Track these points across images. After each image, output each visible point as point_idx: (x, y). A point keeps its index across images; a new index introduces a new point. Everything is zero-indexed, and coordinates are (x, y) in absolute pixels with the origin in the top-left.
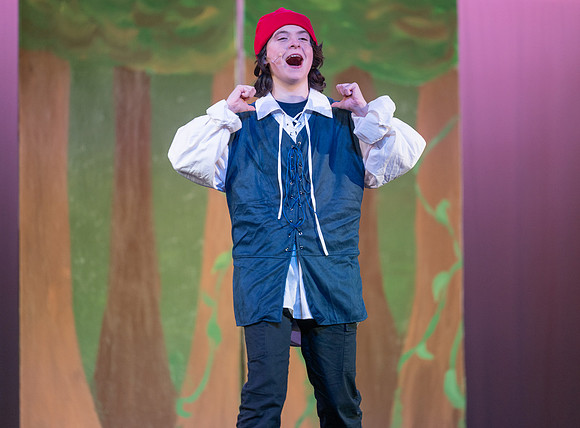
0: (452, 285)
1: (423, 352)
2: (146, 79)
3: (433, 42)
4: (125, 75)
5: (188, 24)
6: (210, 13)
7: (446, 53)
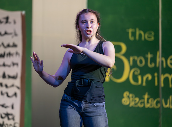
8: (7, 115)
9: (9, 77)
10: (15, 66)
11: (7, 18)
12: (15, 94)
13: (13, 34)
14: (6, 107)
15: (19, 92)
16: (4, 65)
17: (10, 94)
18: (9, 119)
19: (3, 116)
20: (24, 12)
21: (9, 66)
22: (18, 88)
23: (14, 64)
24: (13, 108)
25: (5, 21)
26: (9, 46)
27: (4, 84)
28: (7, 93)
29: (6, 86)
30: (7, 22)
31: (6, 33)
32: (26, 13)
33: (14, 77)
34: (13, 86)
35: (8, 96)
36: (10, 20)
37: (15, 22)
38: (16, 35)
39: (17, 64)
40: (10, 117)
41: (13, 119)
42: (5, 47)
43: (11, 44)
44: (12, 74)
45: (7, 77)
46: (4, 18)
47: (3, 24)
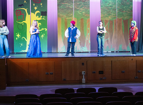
0: (89, 34)
1: (87, 39)
2: (67, 19)
3: (88, 16)
4: (65, 19)
5: (70, 15)
6: (71, 14)
7: (89, 17)
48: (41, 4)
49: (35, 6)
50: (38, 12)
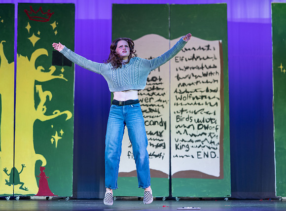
8: (211, 119)
9: (212, 91)
10: (216, 82)
11: (208, 46)
12: (217, 104)
13: (213, 58)
14: (209, 114)
15: (219, 102)
16: (207, 82)
17: (212, 104)
18: (212, 123)
19: (208, 120)
20: (221, 41)
21: (211, 83)
22: (219, 99)
23: (214, 81)
24: (215, 114)
25: (207, 48)
26: (210, 67)
27: (207, 97)
28: (210, 103)
29: (209, 98)
30: (208, 49)
31: (208, 58)
32: (222, 41)
33: (215, 91)
34: (214, 97)
35: (211, 105)
36: (210, 48)
37: (214, 49)
38: (216, 59)
39: (217, 81)
40: (213, 121)
41: (215, 122)
42: (207, 68)
43: (212, 66)
44: (213, 89)
45: (210, 91)
46: (206, 46)
47: (205, 51)
48: (54, 25)
49: (33, 31)
50: (43, 51)
